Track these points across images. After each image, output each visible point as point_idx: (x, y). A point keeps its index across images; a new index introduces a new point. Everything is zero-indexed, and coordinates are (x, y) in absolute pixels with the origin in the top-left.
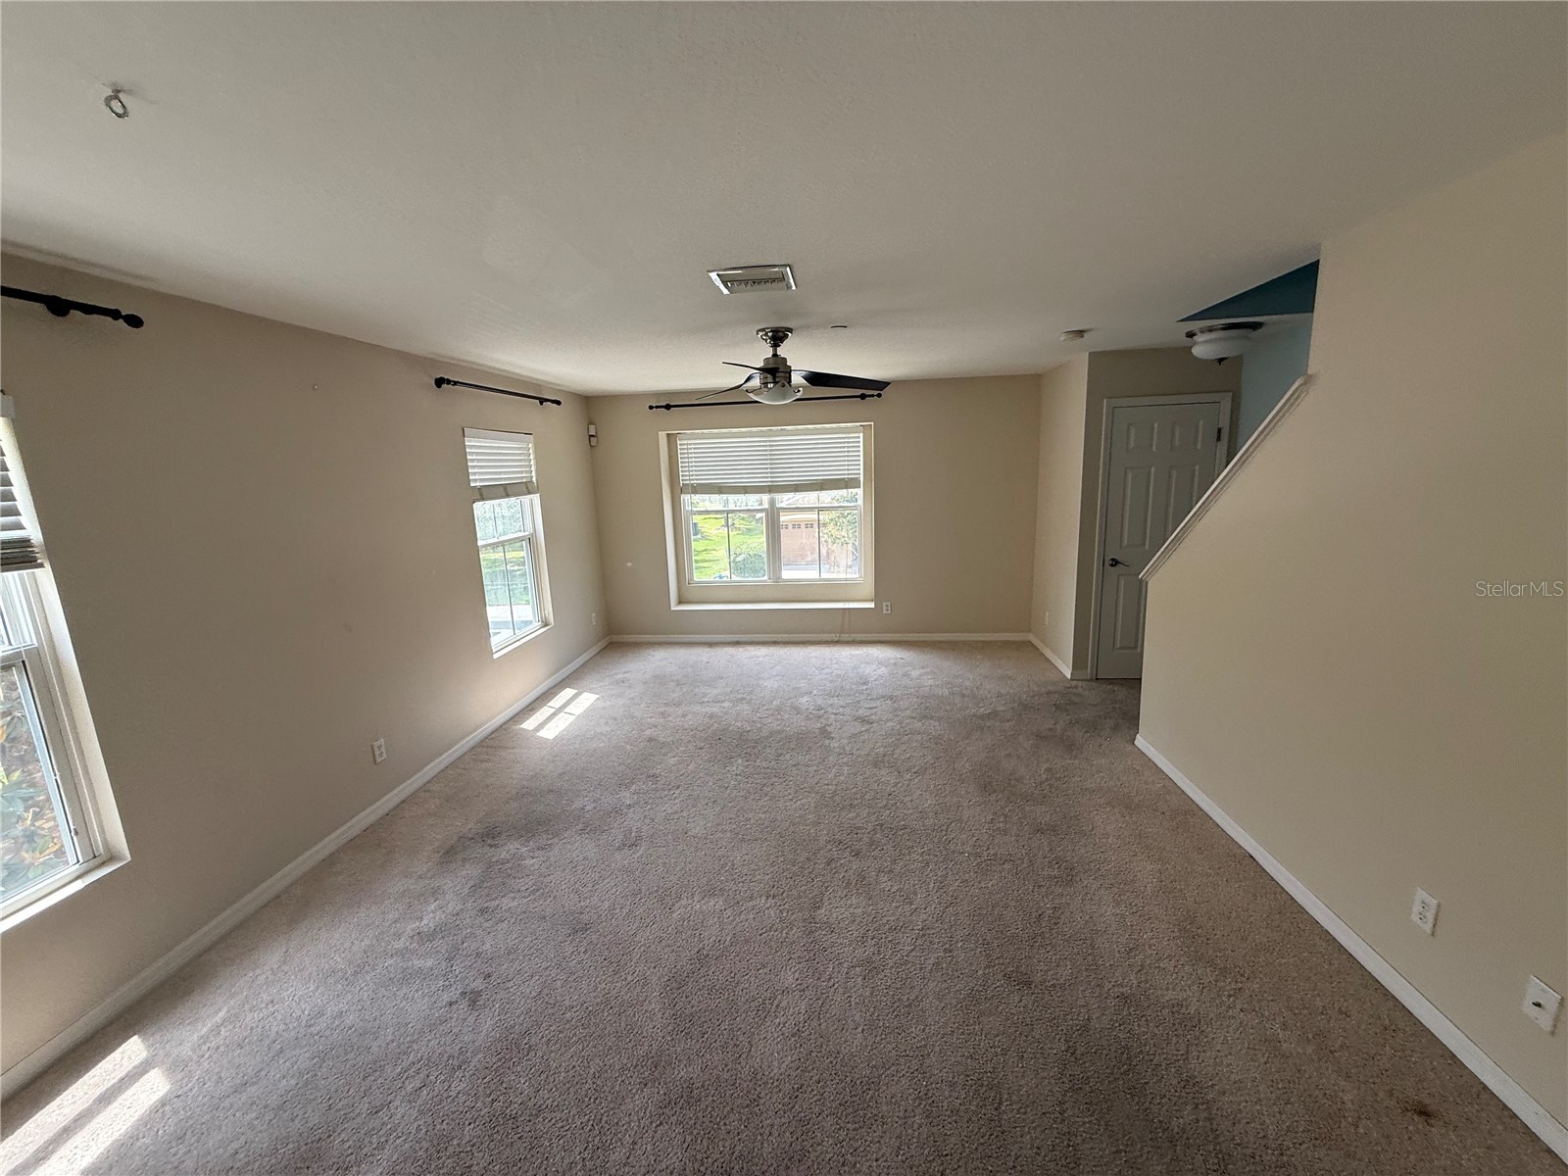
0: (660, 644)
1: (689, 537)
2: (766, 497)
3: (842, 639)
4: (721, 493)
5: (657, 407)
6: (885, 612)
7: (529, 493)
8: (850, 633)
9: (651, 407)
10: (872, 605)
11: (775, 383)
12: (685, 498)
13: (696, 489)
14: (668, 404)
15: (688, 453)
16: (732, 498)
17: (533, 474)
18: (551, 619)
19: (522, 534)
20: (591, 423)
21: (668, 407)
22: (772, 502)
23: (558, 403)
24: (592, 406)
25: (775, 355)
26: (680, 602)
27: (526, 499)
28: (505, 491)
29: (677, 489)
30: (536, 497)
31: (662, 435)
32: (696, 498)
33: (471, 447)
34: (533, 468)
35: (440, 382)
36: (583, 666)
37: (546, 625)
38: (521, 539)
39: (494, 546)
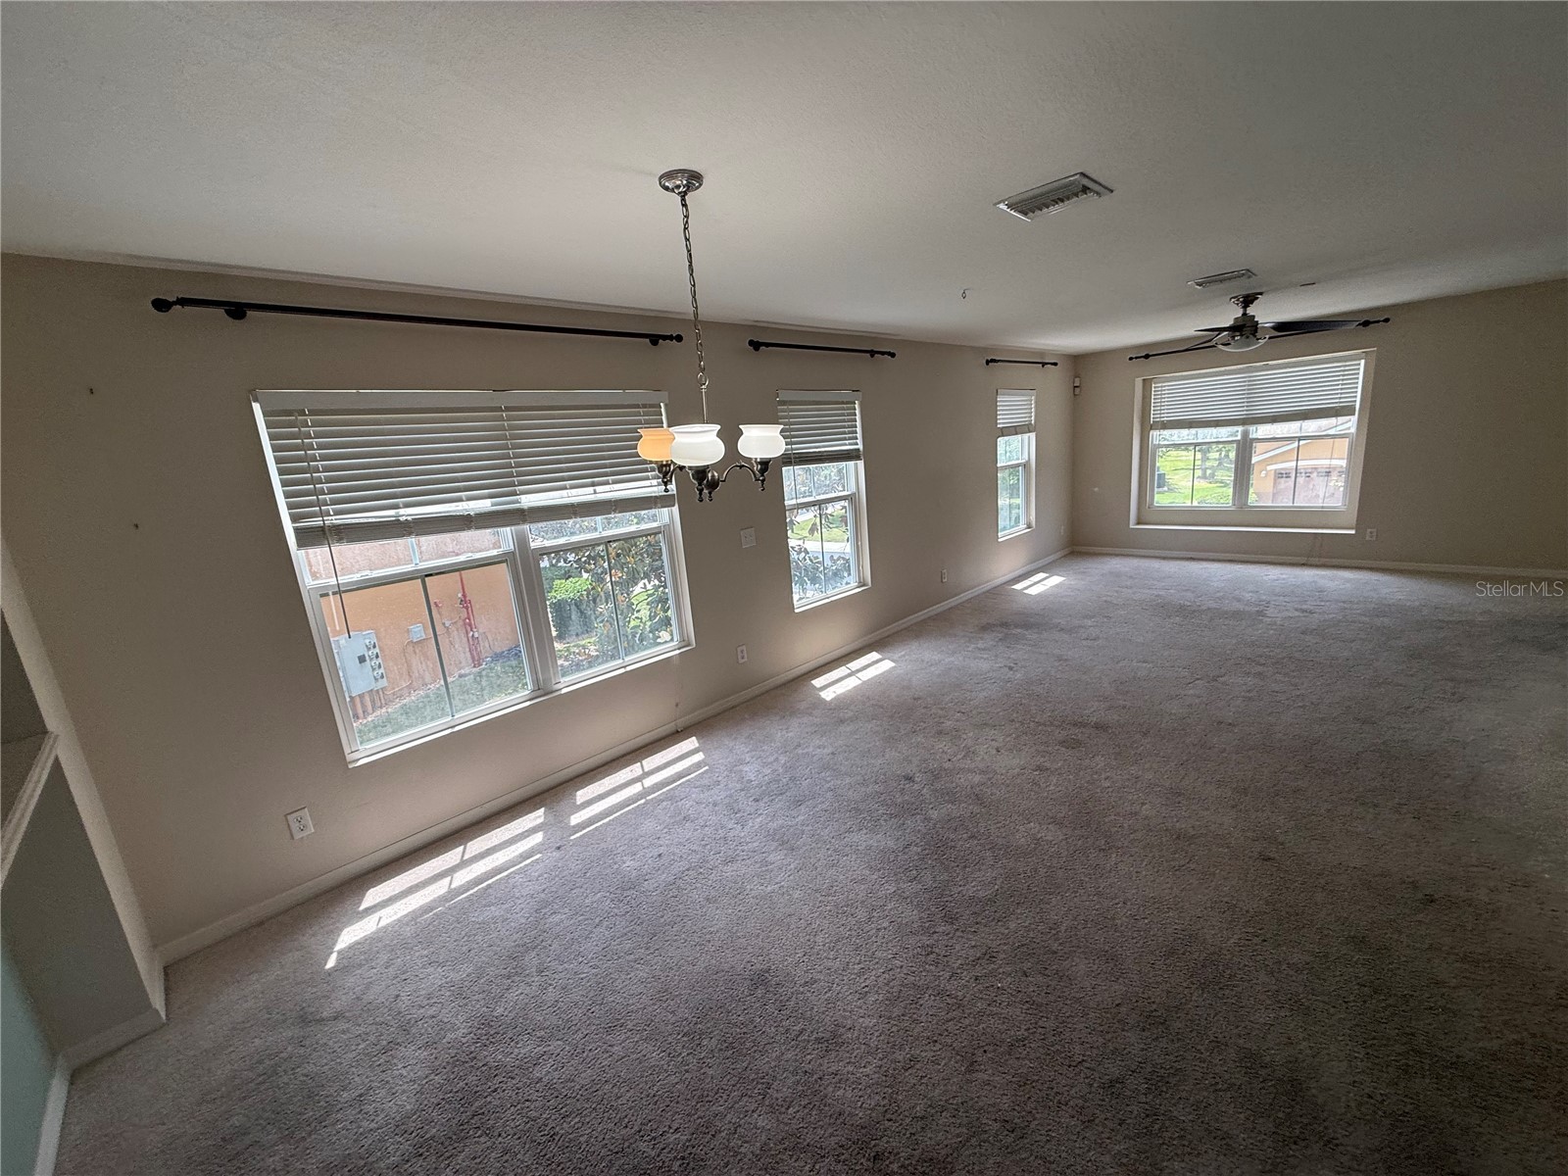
0: (1117, 555)
1: (1152, 490)
2: (1240, 429)
3: (1309, 563)
4: (1191, 427)
5: (1136, 358)
6: (1368, 538)
7: (1030, 432)
8: (1320, 557)
9: (1131, 359)
10: (1353, 532)
11: (1241, 335)
12: (1154, 434)
13: (1165, 426)
14: (1147, 354)
15: (1161, 394)
16: (1200, 431)
17: (1033, 418)
18: (1034, 524)
19: (1020, 461)
20: (1077, 376)
21: (1147, 356)
22: (1245, 434)
23: (1055, 364)
24: (1079, 362)
25: (1244, 314)
26: (1138, 523)
27: (1026, 436)
28: (1015, 430)
29: (1147, 426)
30: (1033, 436)
31: (1139, 382)
32: (1166, 433)
33: (1001, 401)
34: (1033, 414)
35: (988, 362)
36: (1054, 561)
37: (1029, 528)
38: (1018, 465)
39: (1005, 467)
